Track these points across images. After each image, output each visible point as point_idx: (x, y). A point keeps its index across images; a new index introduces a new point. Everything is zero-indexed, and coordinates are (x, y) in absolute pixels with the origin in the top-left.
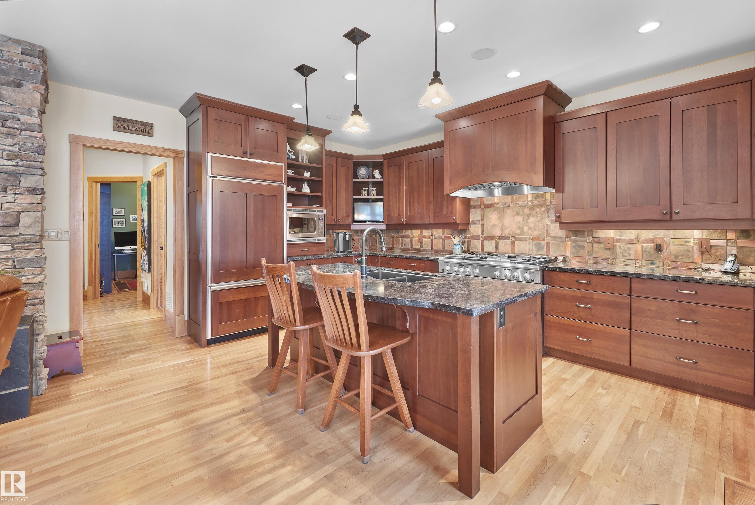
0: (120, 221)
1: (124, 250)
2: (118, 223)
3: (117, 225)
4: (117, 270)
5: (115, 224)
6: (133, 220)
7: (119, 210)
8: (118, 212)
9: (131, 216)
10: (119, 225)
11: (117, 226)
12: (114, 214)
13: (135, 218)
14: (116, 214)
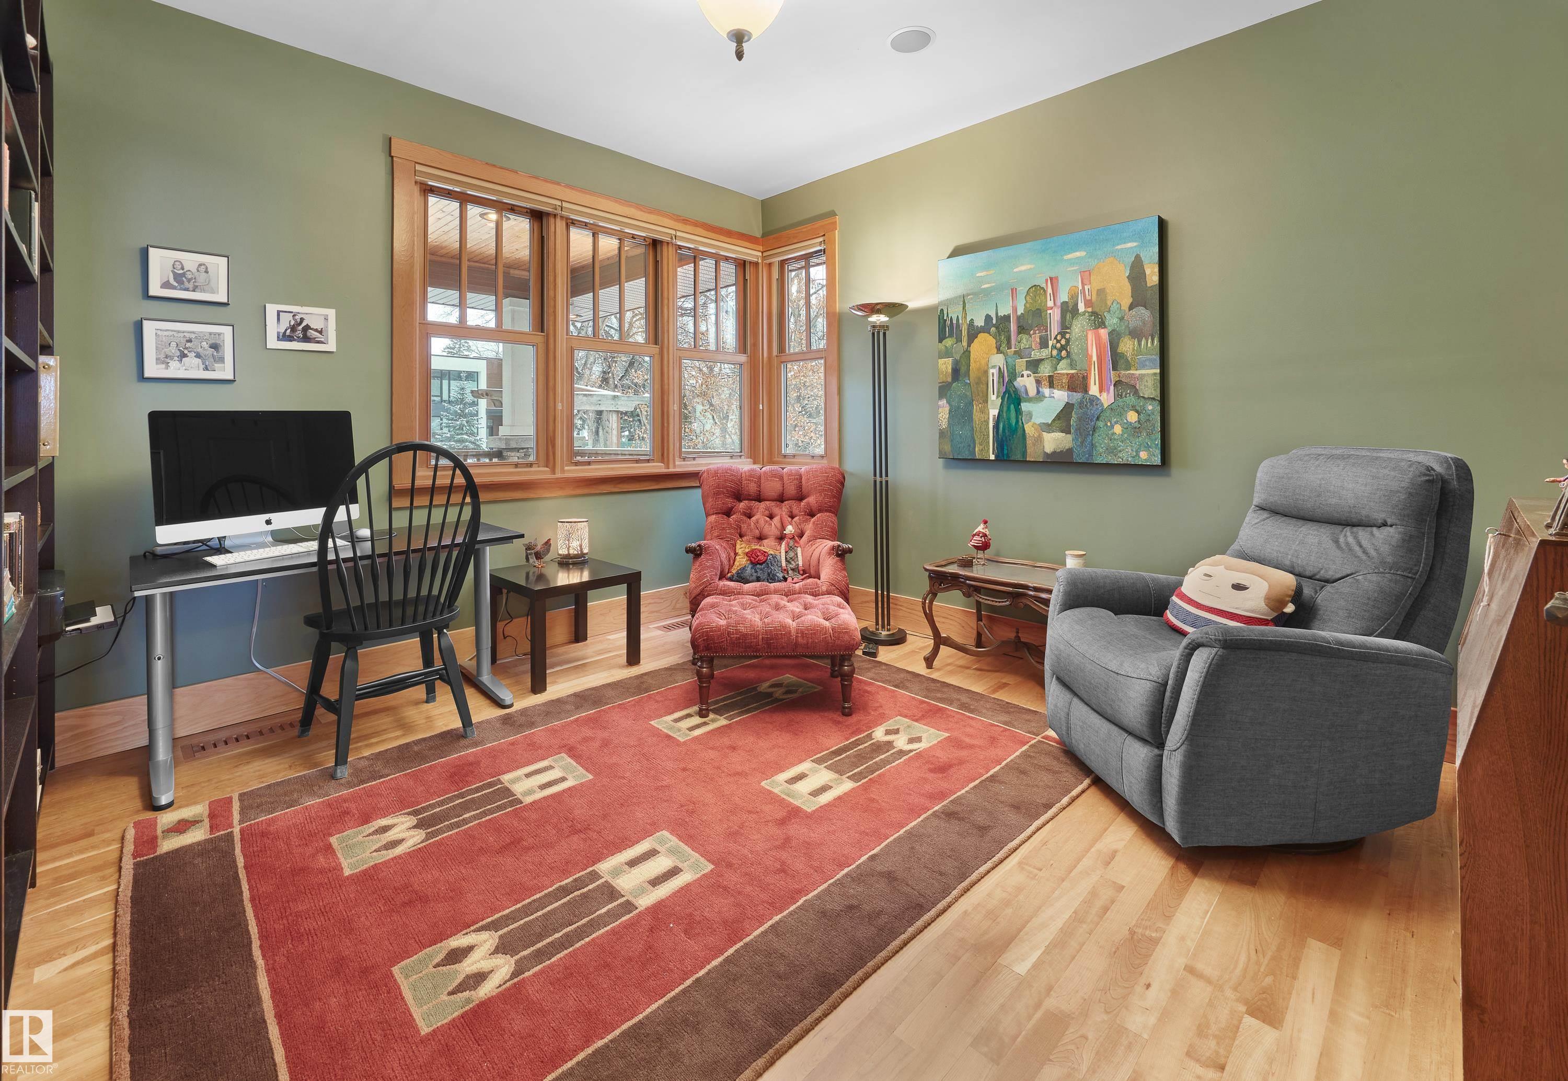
0: (200, 337)
1: (220, 548)
2: (183, 355)
3: (174, 364)
4: (173, 683)
5: (164, 360)
6: (284, 337)
7: (190, 260)
8: (180, 278)
9: (272, 310)
10: (191, 368)
11: (176, 370)
12: (155, 289)
13: (293, 329)
14: (166, 285)
